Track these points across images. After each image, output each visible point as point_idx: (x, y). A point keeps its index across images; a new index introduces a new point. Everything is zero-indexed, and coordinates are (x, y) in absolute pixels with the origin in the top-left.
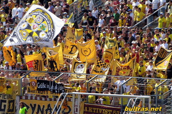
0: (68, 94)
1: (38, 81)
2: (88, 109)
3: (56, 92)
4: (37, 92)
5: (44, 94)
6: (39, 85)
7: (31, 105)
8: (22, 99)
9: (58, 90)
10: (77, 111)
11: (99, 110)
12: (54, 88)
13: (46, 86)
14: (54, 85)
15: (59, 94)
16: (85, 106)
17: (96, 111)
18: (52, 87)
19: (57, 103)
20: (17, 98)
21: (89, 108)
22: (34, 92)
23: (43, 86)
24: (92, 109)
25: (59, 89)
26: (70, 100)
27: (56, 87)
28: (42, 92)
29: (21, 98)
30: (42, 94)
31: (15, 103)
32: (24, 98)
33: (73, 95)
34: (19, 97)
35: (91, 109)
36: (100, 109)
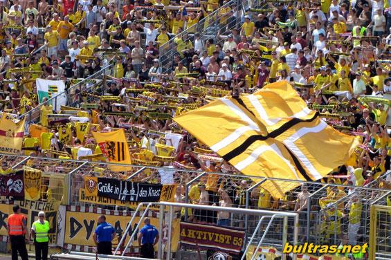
0: (153, 205)
1: (100, 180)
2: (187, 233)
3: (132, 199)
4: (98, 199)
5: (109, 204)
6: (100, 186)
7: (85, 222)
8: (70, 211)
9: (135, 197)
10: (167, 236)
11: (207, 235)
12: (129, 193)
13: (114, 189)
14: (129, 189)
15: (135, 203)
16: (182, 226)
17: (202, 236)
18: (125, 191)
19: (131, 221)
20: (62, 210)
21: (190, 231)
22: (92, 200)
23: (108, 189)
24: (195, 233)
25: (137, 195)
26: (154, 216)
27: (133, 191)
28: (105, 199)
29: (68, 209)
31: (57, 218)
32: (73, 208)
33: (161, 207)
34: (65, 207)
35: (193, 234)
36: (210, 234)
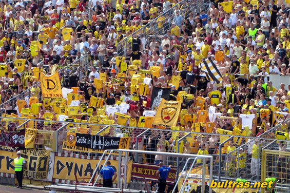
0: (114, 151)
1: (77, 134)
2: (137, 170)
3: (100, 148)
4: (76, 147)
5: (83, 151)
6: (78, 139)
7: (67, 163)
8: (57, 156)
10: (123, 173)
11: (151, 171)
12: (97, 143)
13: (87, 141)
14: (97, 140)
15: (102, 150)
16: (133, 166)
17: (148, 172)
18: (95, 142)
19: (99, 163)
20: (52, 155)
21: (139, 169)
22: (71, 148)
23: (83, 141)
24: (142, 170)
25: (103, 145)
26: (115, 159)
27: (100, 142)
28: (81, 148)
29: (56, 154)
30: (81, 151)
31: (48, 161)
32: (60, 154)
33: (120, 152)
34: (54, 154)
35: (141, 171)
36: (152, 171)
